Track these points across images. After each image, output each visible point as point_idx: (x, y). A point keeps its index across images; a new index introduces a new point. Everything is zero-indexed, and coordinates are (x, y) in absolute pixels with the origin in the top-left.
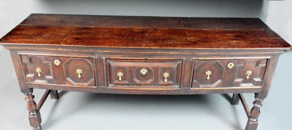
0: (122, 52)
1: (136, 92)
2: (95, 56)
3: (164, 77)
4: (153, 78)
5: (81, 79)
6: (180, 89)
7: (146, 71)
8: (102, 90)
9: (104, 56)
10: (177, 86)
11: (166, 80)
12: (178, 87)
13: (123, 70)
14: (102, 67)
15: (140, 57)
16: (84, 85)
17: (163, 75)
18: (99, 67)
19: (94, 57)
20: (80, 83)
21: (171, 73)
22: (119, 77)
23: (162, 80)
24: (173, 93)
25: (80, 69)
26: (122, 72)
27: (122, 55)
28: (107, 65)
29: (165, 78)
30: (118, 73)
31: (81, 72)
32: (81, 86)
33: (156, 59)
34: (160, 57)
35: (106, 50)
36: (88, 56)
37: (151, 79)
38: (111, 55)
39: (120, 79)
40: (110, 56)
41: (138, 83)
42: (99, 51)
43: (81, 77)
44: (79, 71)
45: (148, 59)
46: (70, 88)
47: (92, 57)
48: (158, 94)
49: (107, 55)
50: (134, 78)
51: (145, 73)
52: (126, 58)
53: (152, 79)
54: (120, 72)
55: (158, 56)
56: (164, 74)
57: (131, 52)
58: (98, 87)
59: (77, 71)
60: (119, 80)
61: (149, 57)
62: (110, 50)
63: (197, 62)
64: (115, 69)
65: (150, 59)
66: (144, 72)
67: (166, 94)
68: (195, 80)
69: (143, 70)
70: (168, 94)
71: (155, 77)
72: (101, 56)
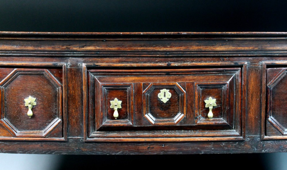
0: (122, 49)
1: (148, 148)
2: (67, 62)
3: (206, 106)
4: (185, 111)
5: (33, 120)
6: (241, 137)
7: (169, 95)
8: (76, 146)
9: (84, 62)
10: (235, 131)
11: (210, 114)
12: (237, 134)
13: (121, 93)
14: (79, 89)
15: (157, 62)
16: (37, 135)
17: (205, 104)
18: (73, 88)
19: (64, 64)
20: (28, 131)
21: (220, 97)
22: (113, 111)
23: (203, 116)
24: (226, 148)
25: (33, 95)
26: (119, 99)
27: (120, 58)
28: (90, 84)
29: (208, 110)
30: (111, 102)
31: (35, 104)
32: (30, 137)
33: (189, 64)
34: (197, 61)
35: (89, 46)
36: (52, 61)
37: (179, 114)
38: (99, 59)
39: (116, 114)
40: (97, 62)
41: (153, 123)
42: (75, 49)
43: (33, 116)
44: (30, 101)
45: (173, 64)
46: (6, 145)
47: (59, 64)
48: (195, 153)
49: (91, 59)
50: (144, 110)
51: (168, 100)
52: (128, 65)
53: (183, 113)
54: (116, 99)
55: (192, 59)
56: (206, 101)
57: (139, 48)
58: (68, 139)
59: (26, 100)
60: (113, 118)
61: (174, 61)
62: (98, 46)
63: (272, 71)
64: (106, 91)
65: (176, 64)
66: (165, 96)
67: (212, 152)
68: (272, 117)
69: (163, 91)
70: (216, 153)
71: (187, 107)
72: (78, 61)
